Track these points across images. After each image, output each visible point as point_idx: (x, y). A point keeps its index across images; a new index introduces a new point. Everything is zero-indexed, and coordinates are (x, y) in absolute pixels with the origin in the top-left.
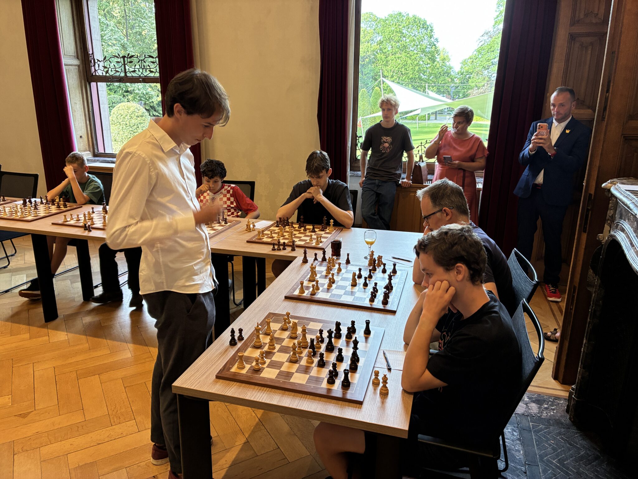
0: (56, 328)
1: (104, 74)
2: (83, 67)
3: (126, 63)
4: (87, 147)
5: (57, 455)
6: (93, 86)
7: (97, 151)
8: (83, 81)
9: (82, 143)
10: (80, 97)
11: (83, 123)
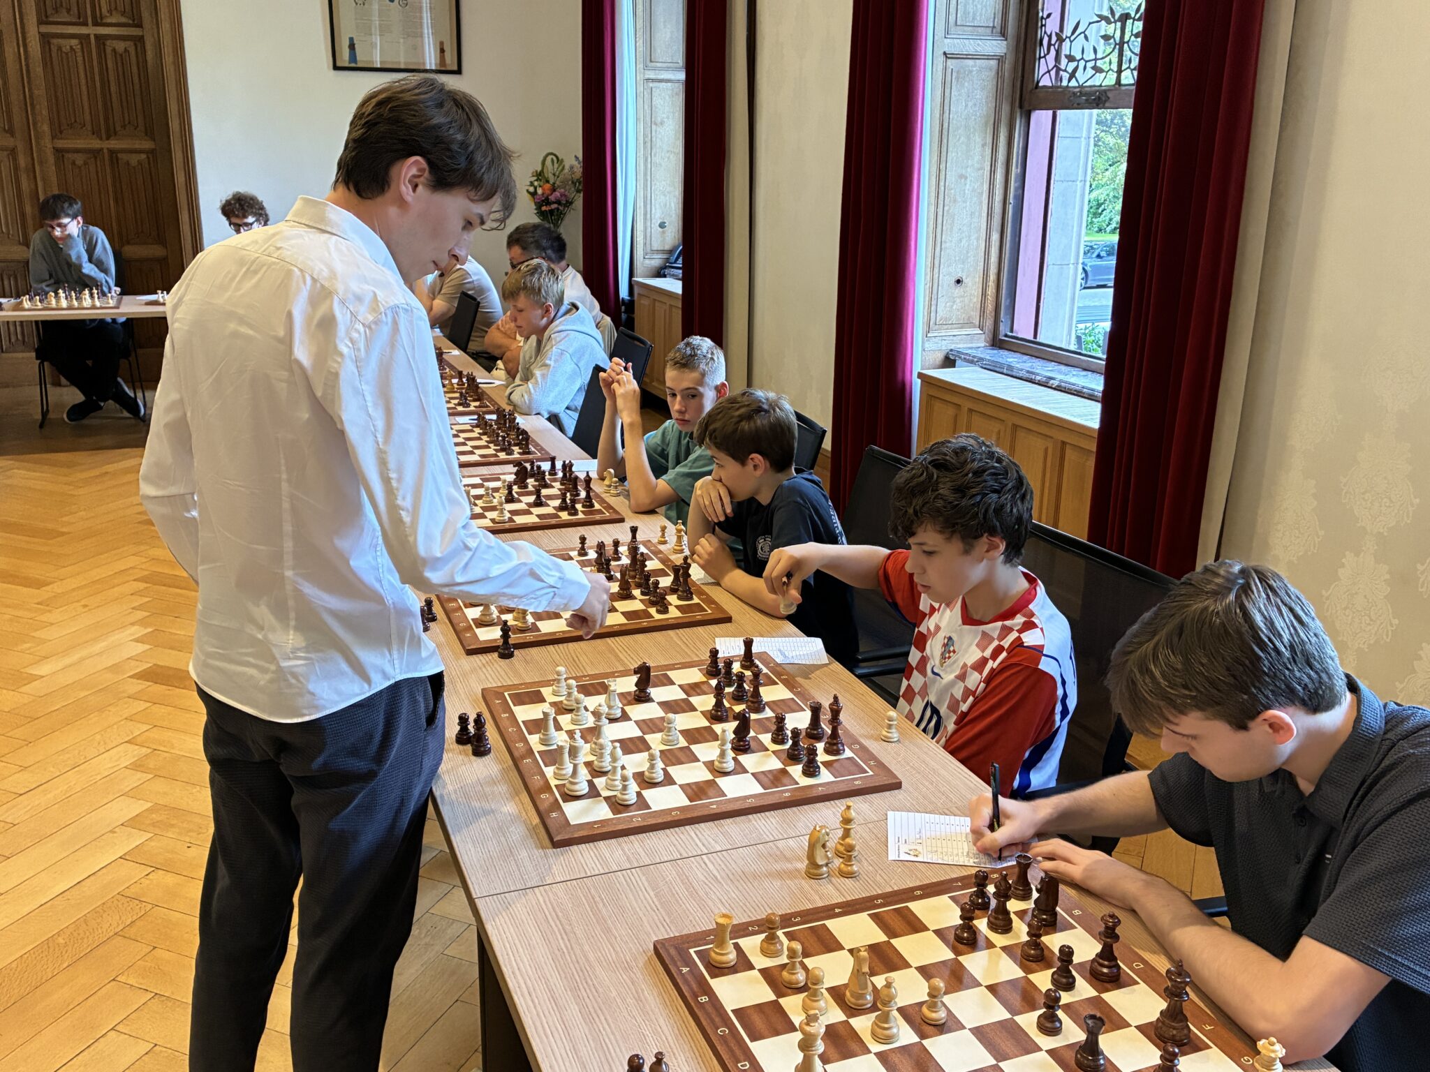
1: (1065, 82)
2: (1013, 62)
4: (975, 313)
6: (1039, 122)
7: (1008, 329)
8: (1006, 108)
9: (958, 300)
10: (983, 157)
11: (978, 239)
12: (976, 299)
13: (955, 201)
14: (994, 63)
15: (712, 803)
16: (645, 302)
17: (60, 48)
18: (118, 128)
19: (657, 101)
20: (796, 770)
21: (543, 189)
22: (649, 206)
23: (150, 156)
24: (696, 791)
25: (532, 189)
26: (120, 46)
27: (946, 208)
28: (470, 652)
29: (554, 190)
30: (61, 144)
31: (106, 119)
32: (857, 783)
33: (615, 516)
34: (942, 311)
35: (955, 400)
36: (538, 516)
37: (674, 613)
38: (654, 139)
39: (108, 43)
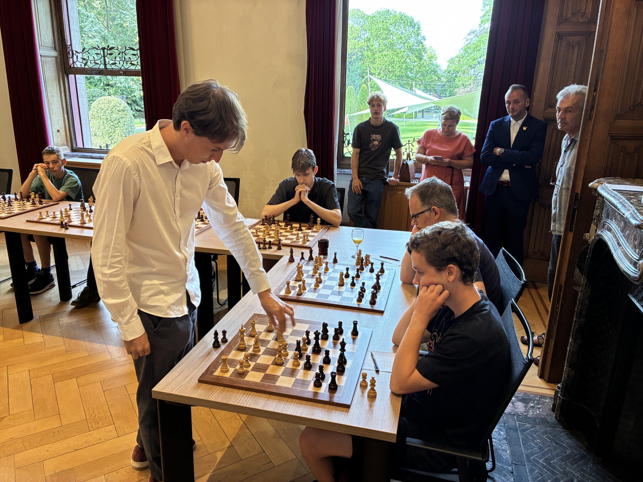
0: (32, 330)
1: (83, 66)
2: (61, 59)
3: (106, 55)
4: (65, 141)
5: (32, 462)
6: (71, 78)
7: (76, 146)
8: (61, 74)
11: (61, 117)
12: (64, 137)
13: (52, 104)
14: (54, 59)
27: (50, 106)
34: (55, 140)
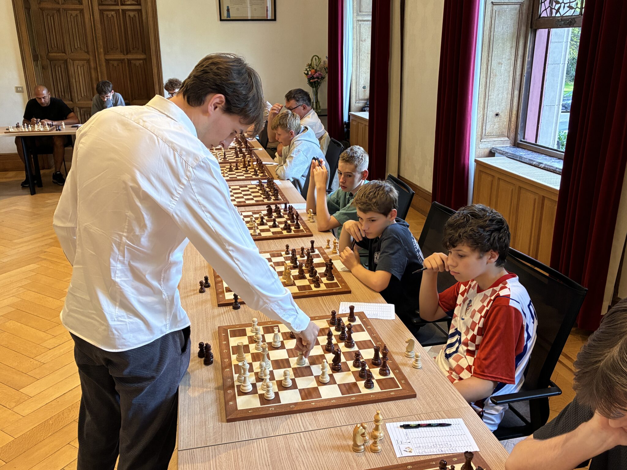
1: (554, 14)
2: (529, 5)
4: (505, 130)
6: (541, 35)
7: (522, 137)
8: (523, 29)
9: (497, 124)
10: (511, 53)
11: (507, 94)
12: (506, 123)
13: (496, 75)
14: (518, 6)
15: (312, 402)
16: (354, 123)
17: (107, 16)
18: (131, 49)
19: (363, 30)
20: (361, 384)
21: (311, 72)
22: (358, 79)
23: (144, 61)
24: (307, 393)
25: (306, 72)
26: (132, 14)
27: (491, 79)
28: (220, 305)
29: (316, 71)
30: (108, 57)
31: (126, 46)
32: (392, 393)
33: (309, 234)
34: (489, 128)
35: (492, 173)
36: (273, 232)
37: (323, 287)
38: (361, 48)
39: (127, 12)
